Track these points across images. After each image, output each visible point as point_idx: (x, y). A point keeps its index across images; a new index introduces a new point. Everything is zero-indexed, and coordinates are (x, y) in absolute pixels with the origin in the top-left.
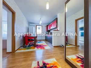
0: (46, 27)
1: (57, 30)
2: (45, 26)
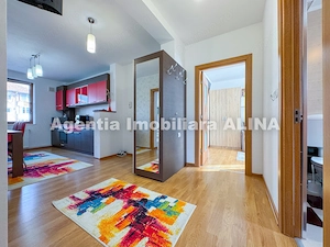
0: (54, 94)
1: (110, 111)
2: (51, 89)
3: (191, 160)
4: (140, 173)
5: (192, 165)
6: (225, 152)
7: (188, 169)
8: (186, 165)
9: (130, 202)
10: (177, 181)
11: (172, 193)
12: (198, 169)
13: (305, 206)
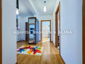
1: (18, 29)
3: (40, 40)
4: (29, 44)
5: (40, 41)
6: (46, 38)
7: (40, 42)
8: (39, 41)
9: (31, 49)
10: (38, 44)
11: (38, 46)
12: (42, 42)
13: (58, 44)
